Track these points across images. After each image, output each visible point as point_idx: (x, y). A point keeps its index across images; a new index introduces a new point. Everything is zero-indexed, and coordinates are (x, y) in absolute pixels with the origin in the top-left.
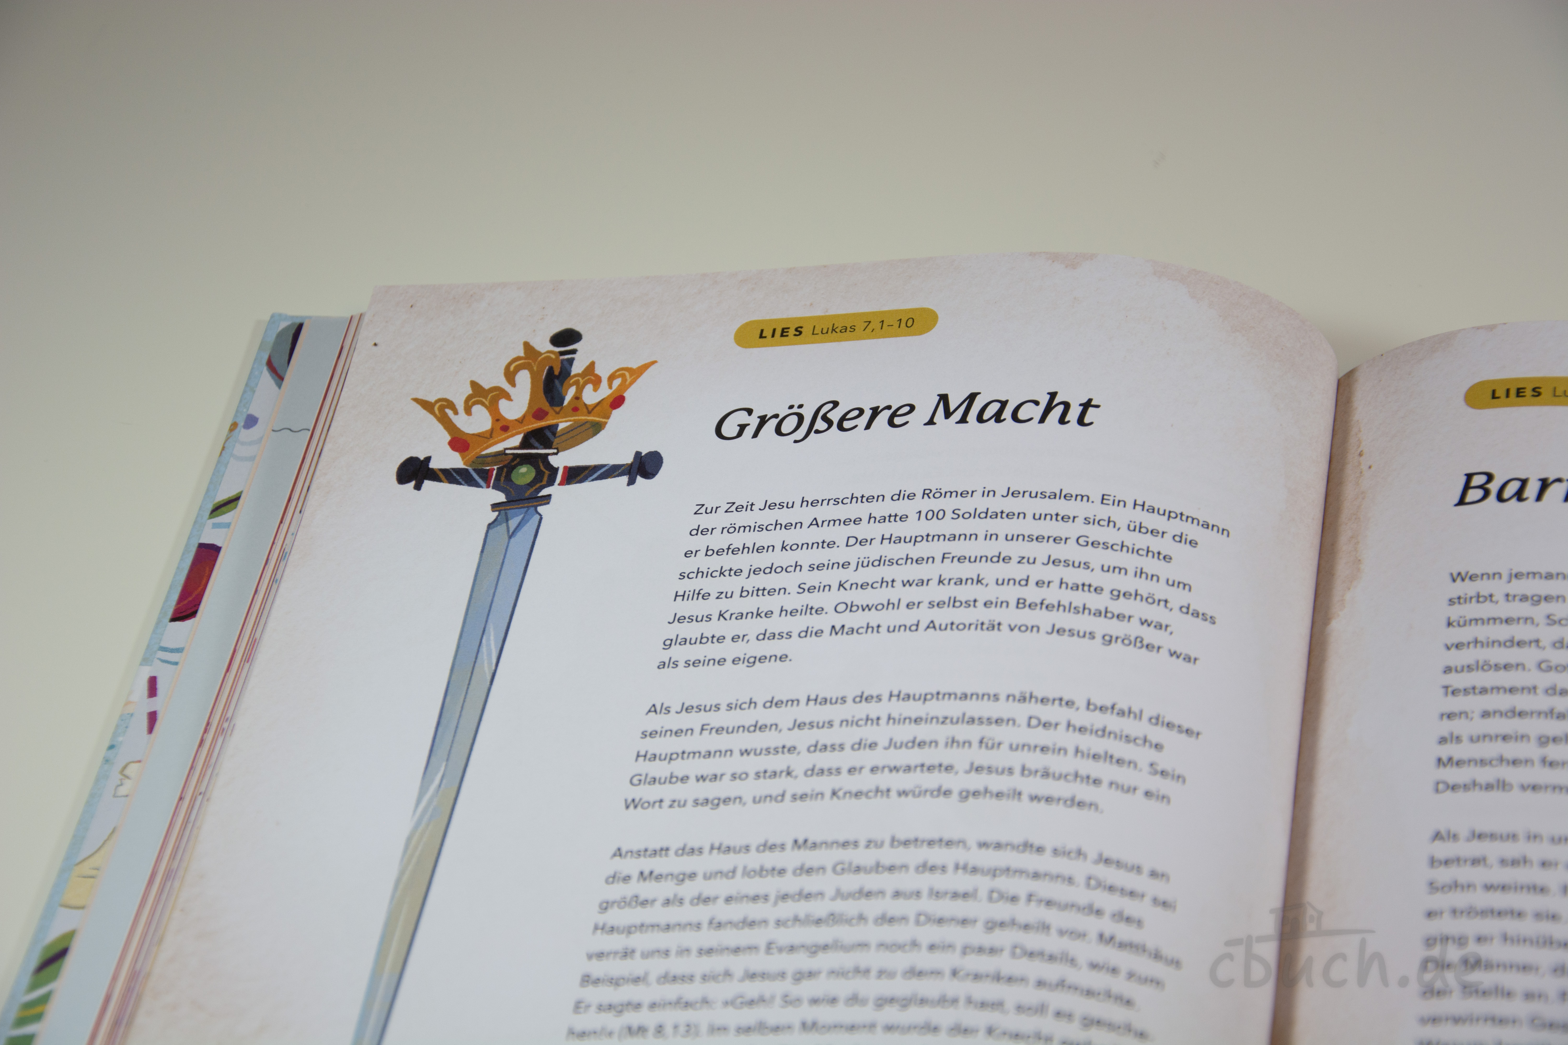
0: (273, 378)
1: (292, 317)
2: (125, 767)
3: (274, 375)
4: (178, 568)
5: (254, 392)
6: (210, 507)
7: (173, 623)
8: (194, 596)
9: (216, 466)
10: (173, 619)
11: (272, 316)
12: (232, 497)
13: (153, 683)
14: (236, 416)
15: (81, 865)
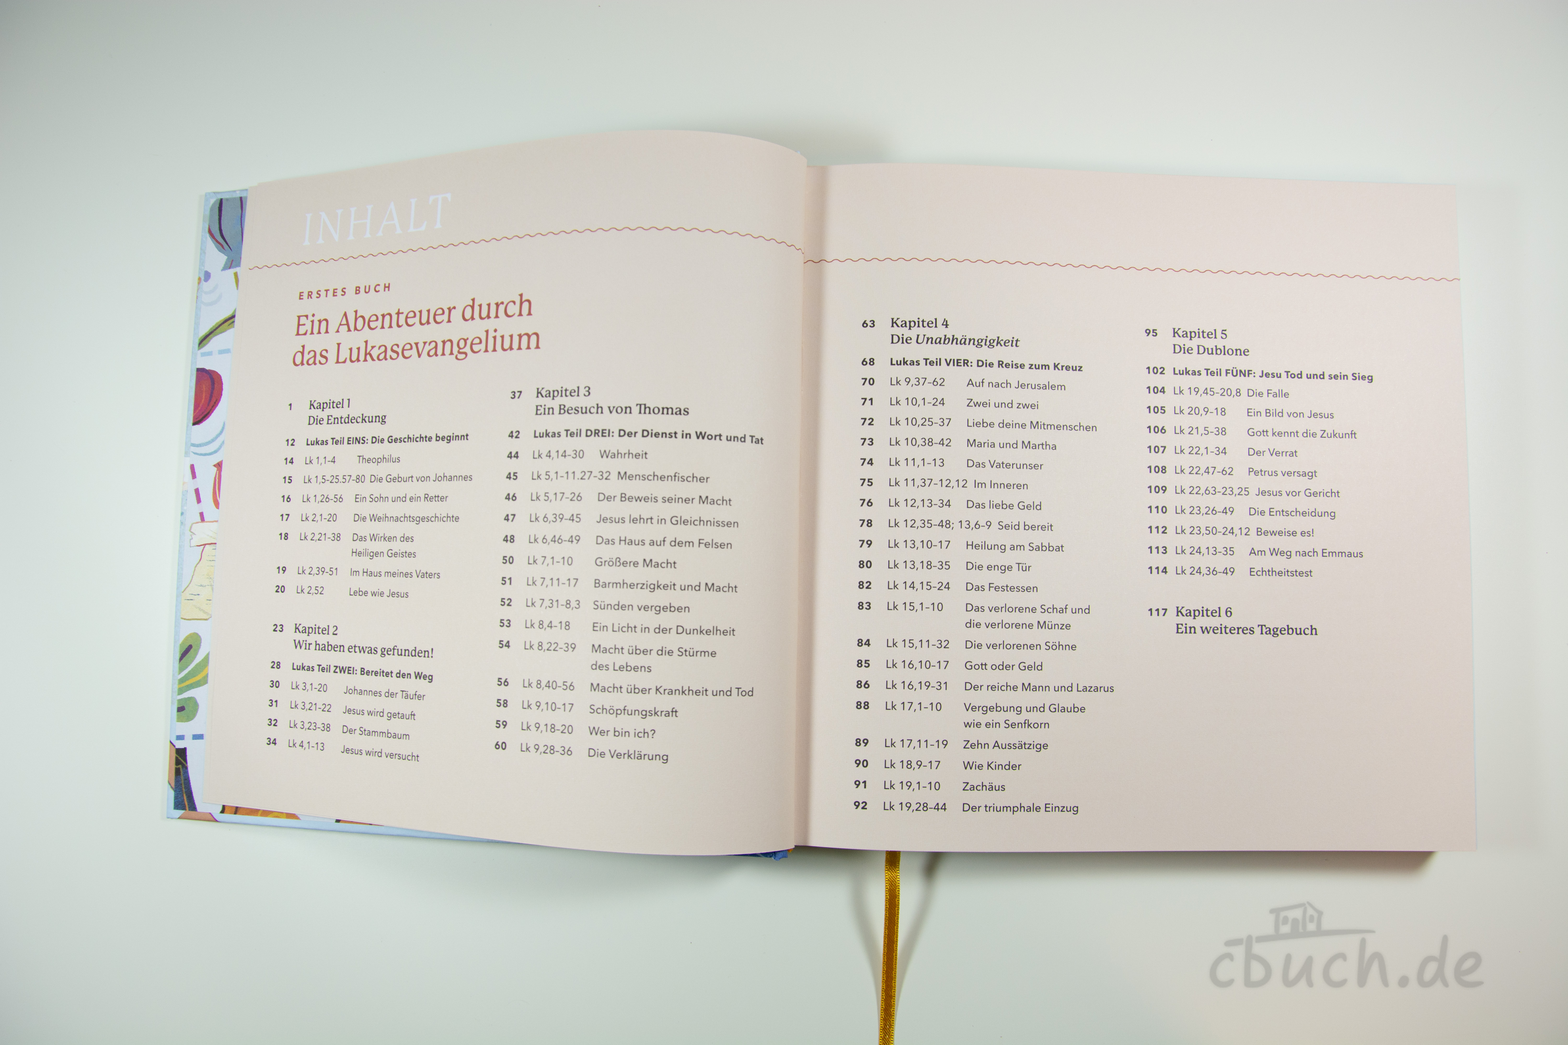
0: (213, 242)
1: (216, 194)
2: (191, 527)
3: (214, 240)
5: (206, 254)
6: (197, 342)
7: (197, 426)
8: (201, 406)
9: (196, 311)
10: (194, 424)
11: (206, 195)
12: (207, 333)
13: (193, 469)
14: (199, 273)
15: (185, 592)
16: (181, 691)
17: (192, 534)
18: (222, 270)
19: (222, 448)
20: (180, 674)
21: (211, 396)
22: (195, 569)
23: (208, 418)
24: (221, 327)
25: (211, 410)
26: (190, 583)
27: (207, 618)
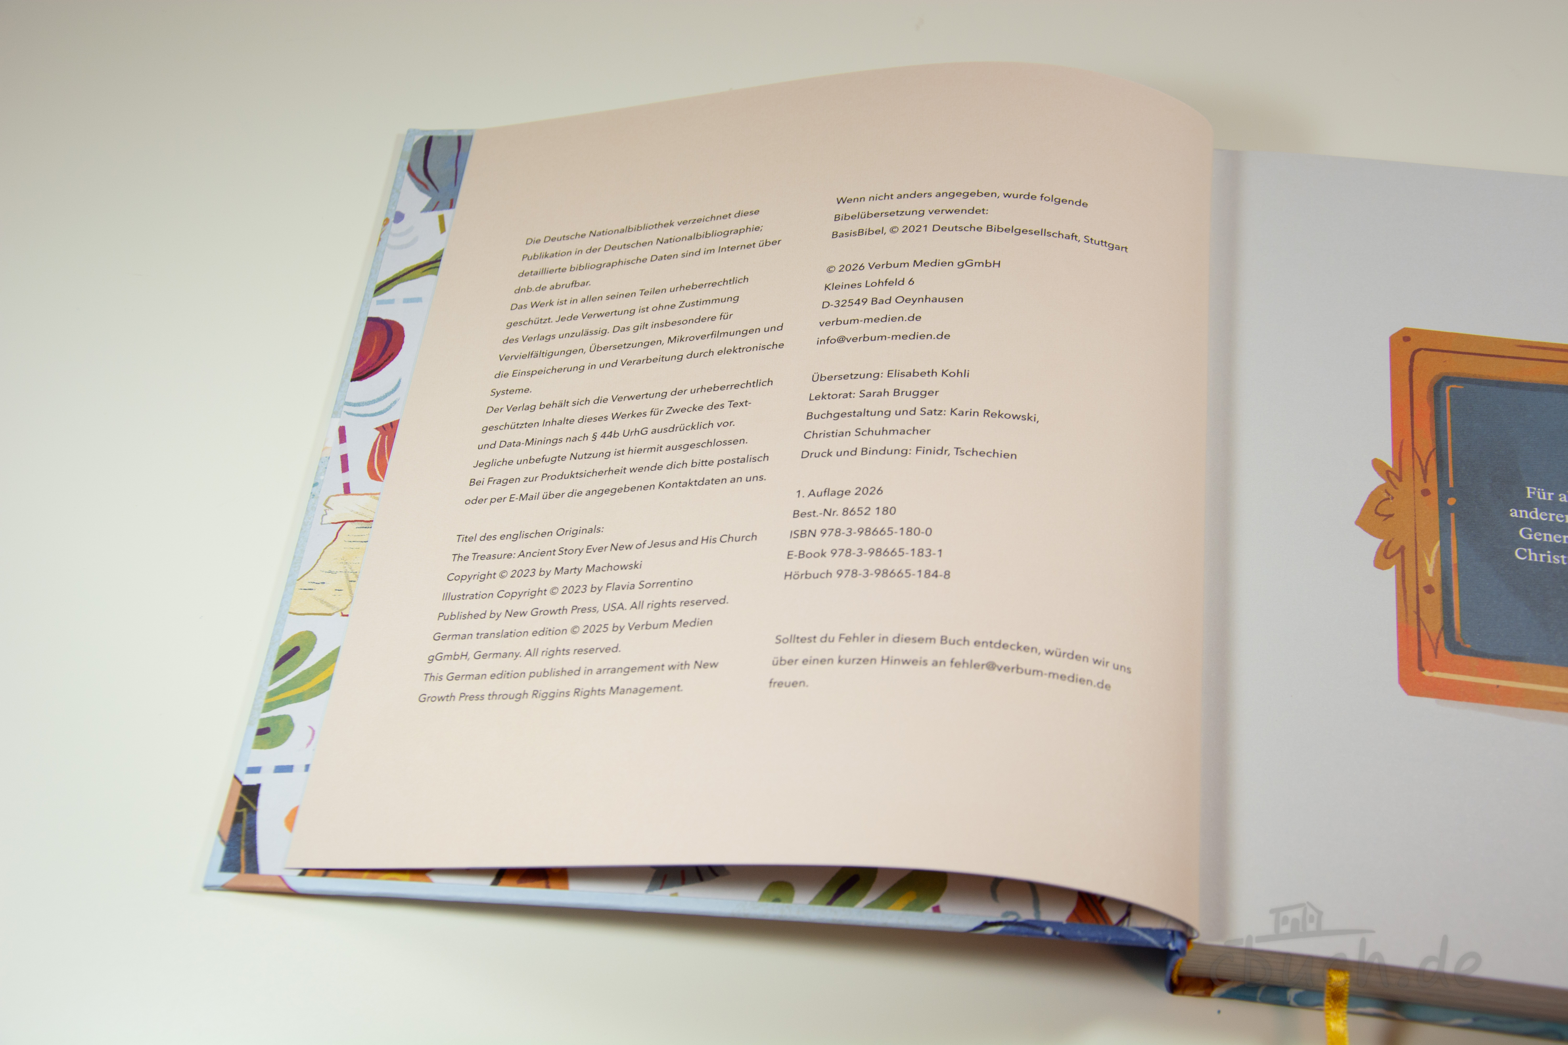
0: (413, 181)
1: (423, 131)
2: (327, 500)
3: (414, 179)
4: (353, 338)
5: (400, 193)
6: (374, 288)
7: (356, 382)
8: (367, 359)
9: (376, 254)
10: (353, 380)
11: (409, 131)
12: (390, 278)
13: (342, 431)
14: (387, 213)
15: (301, 580)
16: (268, 707)
17: (326, 508)
18: (422, 212)
19: (392, 409)
20: (271, 684)
21: (385, 349)
22: (324, 552)
23: (376, 373)
24: (411, 273)
25: (382, 365)
26: (312, 569)
27: (332, 612)
